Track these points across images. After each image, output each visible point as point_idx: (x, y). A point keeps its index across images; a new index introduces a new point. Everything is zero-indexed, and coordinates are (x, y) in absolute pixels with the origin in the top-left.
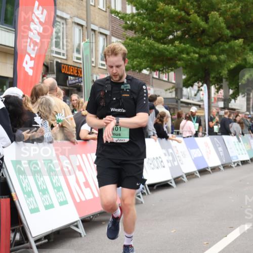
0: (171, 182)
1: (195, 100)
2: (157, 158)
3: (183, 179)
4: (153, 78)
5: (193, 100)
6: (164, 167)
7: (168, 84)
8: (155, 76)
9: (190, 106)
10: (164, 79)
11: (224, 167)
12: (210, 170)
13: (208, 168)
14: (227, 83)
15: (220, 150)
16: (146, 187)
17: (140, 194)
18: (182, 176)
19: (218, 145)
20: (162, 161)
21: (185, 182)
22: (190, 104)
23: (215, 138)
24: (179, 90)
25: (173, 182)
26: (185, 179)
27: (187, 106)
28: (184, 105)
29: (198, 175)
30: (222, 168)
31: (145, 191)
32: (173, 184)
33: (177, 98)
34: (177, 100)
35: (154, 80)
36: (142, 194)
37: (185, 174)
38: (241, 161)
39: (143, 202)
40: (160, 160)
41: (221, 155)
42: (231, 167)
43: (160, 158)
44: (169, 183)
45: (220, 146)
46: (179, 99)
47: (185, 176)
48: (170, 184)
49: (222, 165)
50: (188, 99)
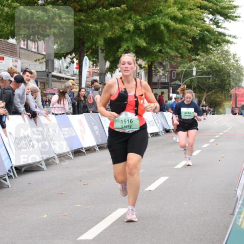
0: (41, 164)
1: (68, 74)
2: (25, 137)
3: (55, 161)
4: (21, 48)
5: (65, 74)
6: (33, 147)
7: (38, 55)
8: (22, 46)
9: (62, 80)
10: (34, 50)
11: (99, 148)
12: (84, 151)
13: (82, 148)
15: (95, 129)
16: (12, 170)
17: (7, 177)
18: (53, 158)
19: (93, 123)
20: (31, 141)
21: (57, 164)
22: (63, 78)
23: (90, 115)
24: (50, 62)
25: (43, 163)
26: (57, 161)
27: (59, 80)
28: (56, 79)
29: (71, 156)
30: (97, 149)
31: (12, 174)
32: (44, 166)
33: (47, 71)
34: (47, 74)
35: (22, 51)
36: (9, 177)
37: (58, 155)
39: (10, 186)
40: (29, 139)
41: (97, 134)
43: (28, 136)
44: (39, 165)
45: (95, 125)
46: (51, 72)
47: (56, 157)
48: (41, 166)
49: (98, 145)
50: (60, 72)
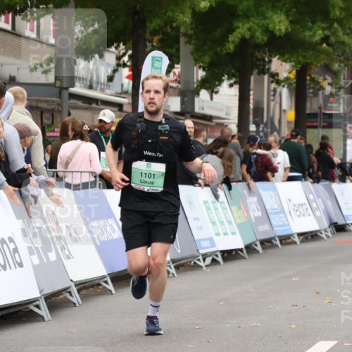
0: (38, 307)
3: (70, 298)
5: (103, 90)
6: (21, 265)
11: (177, 268)
14: (191, 47)
18: (66, 290)
20: (16, 250)
21: (75, 305)
22: (96, 101)
25: (43, 304)
26: (76, 298)
29: (110, 286)
30: (173, 270)
32: (44, 311)
37: (77, 284)
38: (223, 252)
42: (196, 267)
44: (32, 307)
47: (74, 290)
48: (36, 310)
49: (173, 262)
50: (90, 87)
